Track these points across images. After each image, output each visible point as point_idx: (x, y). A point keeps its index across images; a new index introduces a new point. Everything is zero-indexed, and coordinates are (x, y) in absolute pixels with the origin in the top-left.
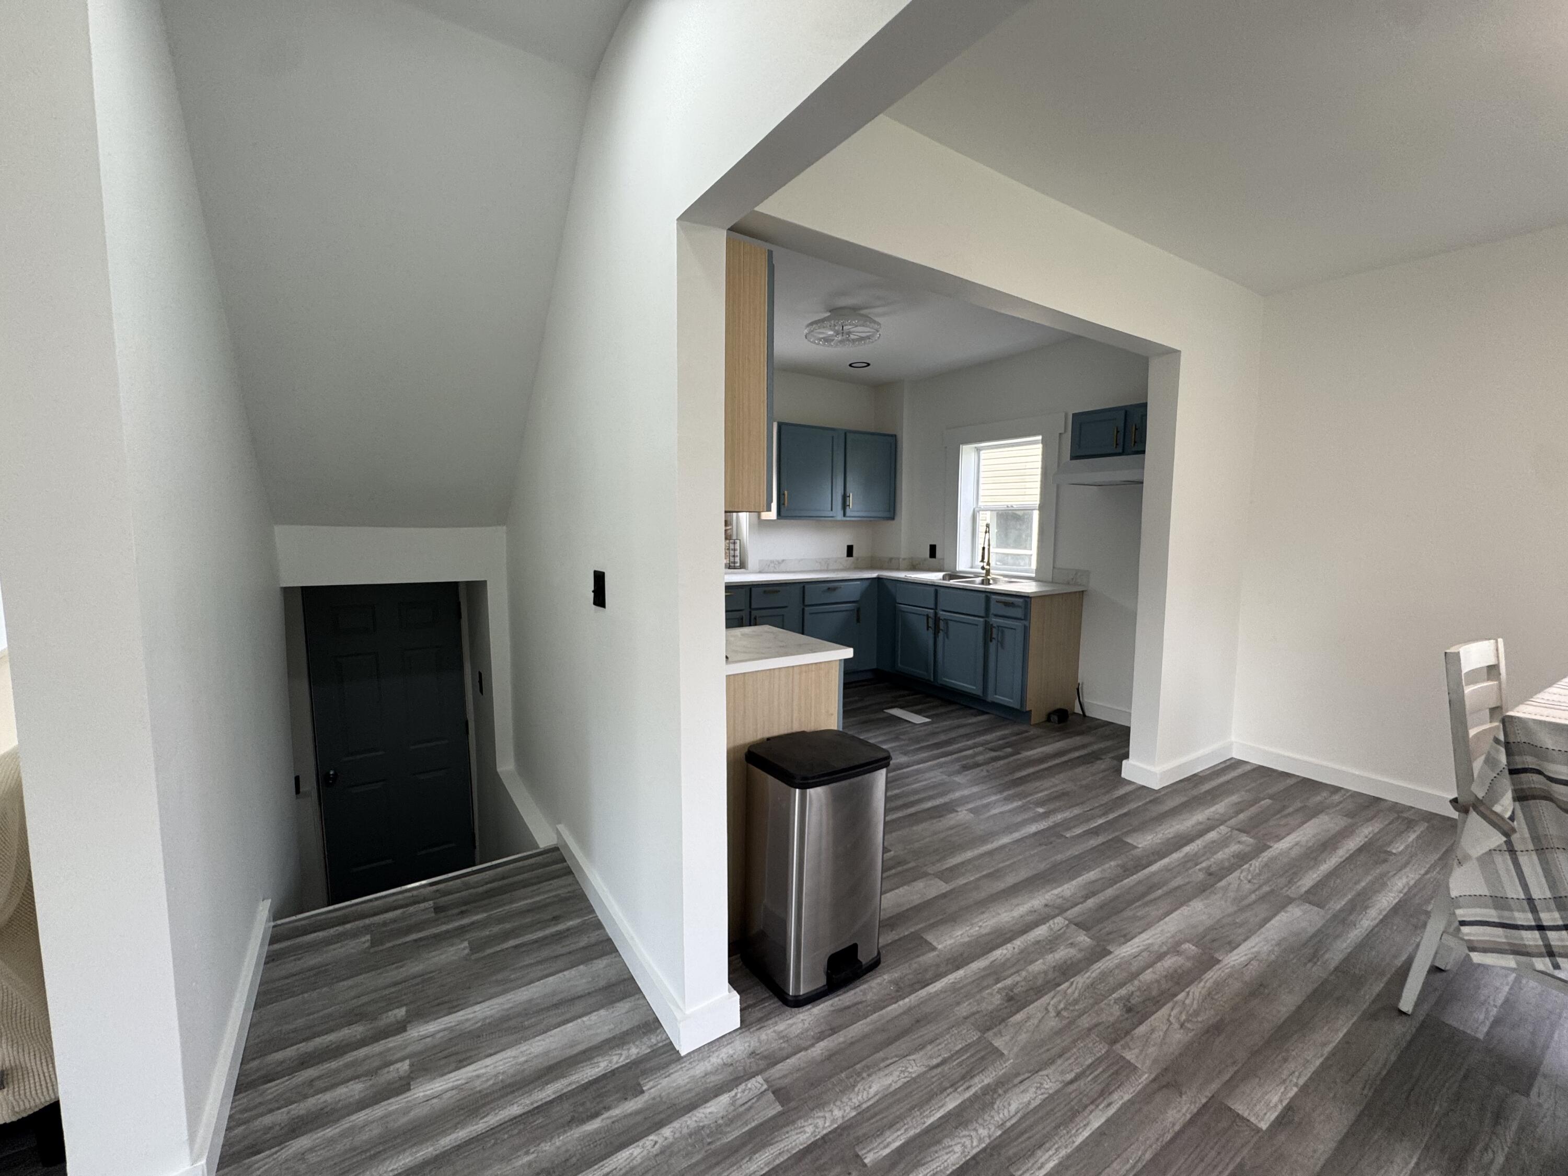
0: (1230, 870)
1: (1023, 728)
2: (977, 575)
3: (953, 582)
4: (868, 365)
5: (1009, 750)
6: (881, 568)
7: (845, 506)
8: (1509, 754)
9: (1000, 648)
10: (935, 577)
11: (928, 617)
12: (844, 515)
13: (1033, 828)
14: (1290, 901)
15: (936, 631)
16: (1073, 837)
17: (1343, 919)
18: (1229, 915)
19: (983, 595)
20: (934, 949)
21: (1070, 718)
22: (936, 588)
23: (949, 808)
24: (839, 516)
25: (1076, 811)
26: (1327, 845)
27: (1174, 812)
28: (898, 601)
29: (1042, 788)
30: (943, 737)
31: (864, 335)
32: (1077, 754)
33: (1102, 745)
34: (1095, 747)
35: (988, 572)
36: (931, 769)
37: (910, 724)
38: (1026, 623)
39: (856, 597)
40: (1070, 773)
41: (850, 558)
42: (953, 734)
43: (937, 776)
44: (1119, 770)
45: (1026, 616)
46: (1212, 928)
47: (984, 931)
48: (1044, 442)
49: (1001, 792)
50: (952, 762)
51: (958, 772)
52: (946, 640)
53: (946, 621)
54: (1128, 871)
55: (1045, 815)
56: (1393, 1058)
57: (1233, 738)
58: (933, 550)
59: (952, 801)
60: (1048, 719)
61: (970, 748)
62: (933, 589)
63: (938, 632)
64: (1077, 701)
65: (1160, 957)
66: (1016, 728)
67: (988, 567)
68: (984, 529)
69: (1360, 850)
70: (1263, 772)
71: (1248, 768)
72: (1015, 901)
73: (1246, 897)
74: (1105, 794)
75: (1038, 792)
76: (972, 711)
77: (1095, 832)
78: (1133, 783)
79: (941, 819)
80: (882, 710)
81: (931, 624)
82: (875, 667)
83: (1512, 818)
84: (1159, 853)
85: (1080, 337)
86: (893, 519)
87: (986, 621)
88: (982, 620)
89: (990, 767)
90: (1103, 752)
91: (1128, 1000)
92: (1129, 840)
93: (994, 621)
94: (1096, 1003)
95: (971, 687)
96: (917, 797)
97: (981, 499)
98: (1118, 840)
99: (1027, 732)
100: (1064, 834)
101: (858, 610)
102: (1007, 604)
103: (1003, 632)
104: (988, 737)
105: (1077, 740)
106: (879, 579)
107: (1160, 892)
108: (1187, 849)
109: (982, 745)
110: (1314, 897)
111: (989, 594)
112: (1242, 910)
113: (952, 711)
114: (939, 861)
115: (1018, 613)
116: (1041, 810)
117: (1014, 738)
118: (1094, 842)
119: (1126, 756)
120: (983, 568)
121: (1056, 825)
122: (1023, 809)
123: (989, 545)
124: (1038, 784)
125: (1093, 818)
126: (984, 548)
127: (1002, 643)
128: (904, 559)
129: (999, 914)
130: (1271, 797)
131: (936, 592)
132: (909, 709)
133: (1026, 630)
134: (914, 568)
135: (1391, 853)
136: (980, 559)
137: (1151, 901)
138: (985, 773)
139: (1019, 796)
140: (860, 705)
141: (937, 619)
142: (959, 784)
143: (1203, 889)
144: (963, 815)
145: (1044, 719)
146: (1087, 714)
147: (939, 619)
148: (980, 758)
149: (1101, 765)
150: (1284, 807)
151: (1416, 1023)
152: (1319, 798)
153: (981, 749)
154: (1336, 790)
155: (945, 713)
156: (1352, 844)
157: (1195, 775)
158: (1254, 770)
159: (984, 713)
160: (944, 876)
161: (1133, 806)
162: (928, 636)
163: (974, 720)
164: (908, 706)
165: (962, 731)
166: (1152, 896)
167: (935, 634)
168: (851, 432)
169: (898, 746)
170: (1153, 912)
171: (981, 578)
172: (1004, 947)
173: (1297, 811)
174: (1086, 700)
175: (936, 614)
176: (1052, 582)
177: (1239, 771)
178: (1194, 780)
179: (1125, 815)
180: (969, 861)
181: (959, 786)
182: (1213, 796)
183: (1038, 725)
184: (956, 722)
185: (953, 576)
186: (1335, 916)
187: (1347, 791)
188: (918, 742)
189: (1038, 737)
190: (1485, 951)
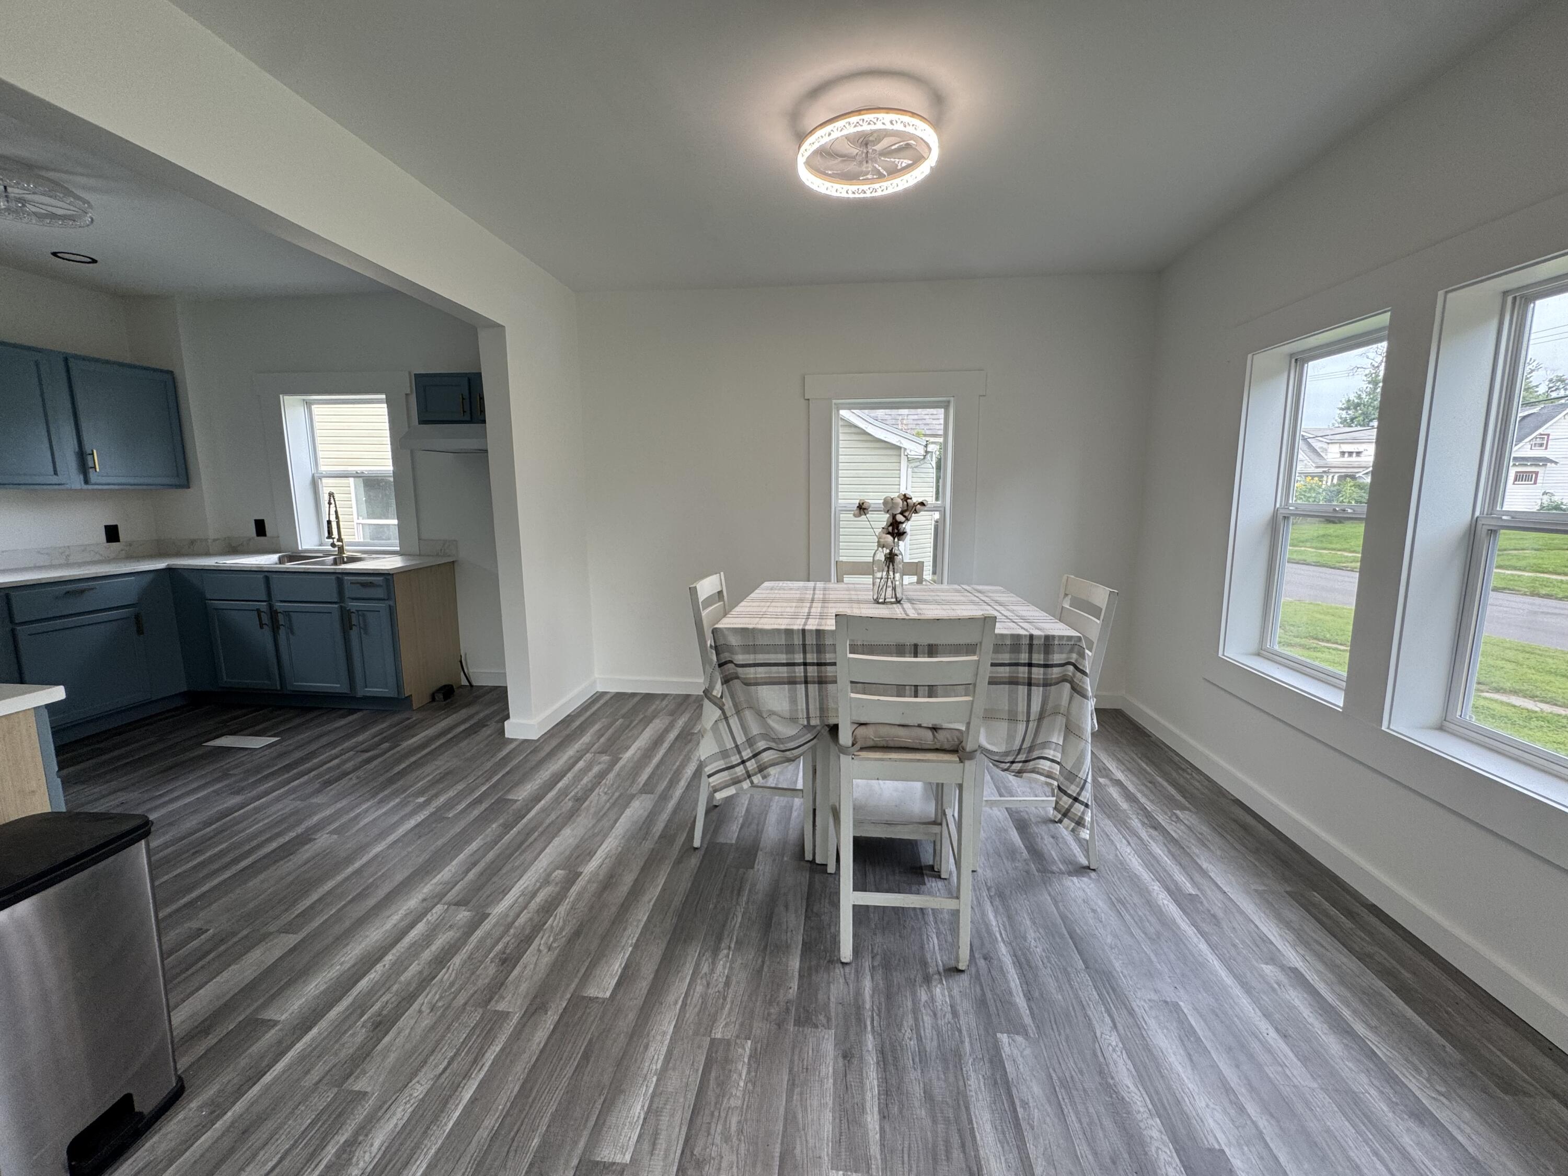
0: (592, 790)
1: (406, 715)
2: (327, 554)
3: (289, 566)
4: (94, 261)
5: (386, 745)
6: (179, 554)
7: (84, 467)
8: (717, 654)
9: (363, 636)
10: (268, 560)
11: (258, 611)
12: (86, 482)
13: (412, 823)
14: (632, 797)
15: (275, 628)
16: (455, 816)
17: (664, 797)
18: (590, 829)
19: (333, 577)
20: (276, 1023)
21: (457, 691)
22: (266, 575)
23: (305, 839)
24: (76, 481)
25: (460, 787)
26: (657, 742)
27: (551, 754)
28: (208, 596)
29: (422, 776)
30: (298, 755)
31: (60, 212)
32: (462, 728)
33: (487, 712)
34: (481, 715)
35: (341, 550)
36: (278, 800)
37: (247, 752)
38: (391, 603)
39: (131, 599)
40: (456, 749)
41: (114, 545)
42: (314, 747)
43: (289, 805)
44: (502, 731)
45: (390, 595)
46: (577, 846)
47: (347, 966)
48: (388, 401)
49: (373, 796)
50: (310, 781)
51: (318, 791)
52: (291, 636)
53: (287, 614)
54: (508, 827)
55: (427, 803)
56: (689, 885)
57: (596, 676)
58: (260, 528)
59: (308, 829)
60: (433, 698)
61: (336, 757)
62: (261, 576)
63: (278, 628)
64: (462, 673)
65: (534, 894)
66: (396, 718)
67: (340, 543)
68: (326, 497)
69: (676, 739)
70: (620, 697)
71: (607, 697)
72: (387, 913)
73: (603, 807)
74: (488, 760)
75: (419, 781)
76: (341, 712)
77: (478, 801)
78: (515, 740)
79: (291, 857)
80: (200, 744)
81: (265, 619)
82: (185, 689)
83: (722, 697)
84: (537, 799)
85: (398, 292)
86: (187, 486)
87: (341, 607)
88: (336, 606)
89: (360, 773)
90: (488, 718)
91: (504, 953)
92: (510, 797)
93: (353, 605)
94: (473, 974)
95: (337, 686)
96: (254, 843)
97: (321, 461)
98: (498, 801)
99: (409, 719)
100: (447, 815)
101: (137, 617)
102: (364, 585)
103: (364, 616)
104: (360, 738)
105: (463, 713)
106: (169, 570)
107: (536, 834)
108: (560, 785)
109: (352, 749)
110: (647, 788)
111: (340, 576)
112: (599, 821)
113: (312, 719)
114: (286, 910)
115: (380, 593)
116: (421, 800)
117: (394, 729)
118: (476, 812)
119: (507, 717)
120: (333, 545)
121: (439, 809)
122: (403, 804)
123: (337, 517)
124: (418, 772)
125: (477, 787)
126: (329, 522)
127: (365, 628)
128: (215, 540)
129: (367, 937)
130: (623, 717)
131: (267, 579)
132: (245, 732)
133: (392, 611)
134: (235, 550)
135: (693, 734)
136: (326, 535)
137: (528, 846)
138: (355, 781)
139: (395, 794)
140: (160, 746)
141: (273, 614)
142: (319, 805)
143: (571, 815)
144: (323, 840)
145: (429, 700)
146: (474, 684)
147: (276, 612)
148: (349, 765)
149: (486, 732)
150: (631, 722)
151: (702, 852)
152: (654, 707)
153: (351, 753)
154: (664, 696)
155: (303, 724)
156: (672, 736)
157: (568, 716)
158: (611, 698)
159: (352, 711)
160: (289, 929)
161: (515, 762)
162: (265, 636)
163: (343, 722)
164: (242, 730)
165: (324, 741)
166: (527, 843)
167: (274, 631)
168: (76, 357)
169: (226, 786)
170: (528, 856)
171: (332, 557)
172: (373, 971)
173: (641, 721)
174: (472, 670)
175: (271, 607)
176: (420, 555)
177: (602, 702)
178: (567, 721)
179: (508, 773)
180: (329, 893)
181: (320, 807)
182: (582, 729)
183: (419, 709)
184: (317, 731)
185: (295, 556)
186: (660, 797)
187: (671, 695)
188: (258, 772)
189: (423, 720)
190: (721, 789)
